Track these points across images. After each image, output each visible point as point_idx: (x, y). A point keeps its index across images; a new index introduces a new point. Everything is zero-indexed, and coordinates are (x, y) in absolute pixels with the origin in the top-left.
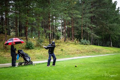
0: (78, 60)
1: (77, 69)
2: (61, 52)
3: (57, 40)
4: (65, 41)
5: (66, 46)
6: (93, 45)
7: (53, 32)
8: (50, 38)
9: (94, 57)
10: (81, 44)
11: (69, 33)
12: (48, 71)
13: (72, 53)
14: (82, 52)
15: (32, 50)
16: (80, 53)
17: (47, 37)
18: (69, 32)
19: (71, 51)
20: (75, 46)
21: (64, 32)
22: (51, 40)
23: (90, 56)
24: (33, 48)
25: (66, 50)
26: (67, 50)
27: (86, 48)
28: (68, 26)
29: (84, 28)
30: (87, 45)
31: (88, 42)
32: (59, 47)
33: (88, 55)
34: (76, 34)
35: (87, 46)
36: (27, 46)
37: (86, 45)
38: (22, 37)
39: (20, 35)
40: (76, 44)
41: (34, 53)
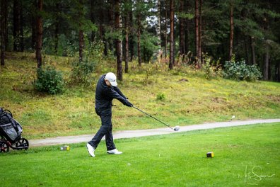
0: (219, 133)
1: (213, 166)
2: (158, 106)
3: (143, 64)
4: (171, 67)
5: (174, 84)
6: (269, 79)
7: (131, 37)
8: (118, 58)
9: (274, 125)
10: (228, 78)
11: (186, 38)
12: (114, 172)
13: (197, 107)
14: (230, 107)
15: (57, 97)
16: (223, 109)
17: (109, 52)
18: (186, 35)
19: (192, 102)
20: (207, 85)
21: (169, 35)
22: (123, 63)
23: (261, 121)
24: (59, 92)
25: (175, 99)
26: (178, 99)
27: (246, 93)
28: (184, 15)
29: (238, 22)
30: (248, 79)
31: (251, 71)
32: (149, 87)
33: (252, 117)
34: (210, 44)
35: (248, 84)
36: (40, 85)
37: (245, 82)
38: (22, 51)
39: (15, 46)
40: (208, 77)
41: (64, 108)
